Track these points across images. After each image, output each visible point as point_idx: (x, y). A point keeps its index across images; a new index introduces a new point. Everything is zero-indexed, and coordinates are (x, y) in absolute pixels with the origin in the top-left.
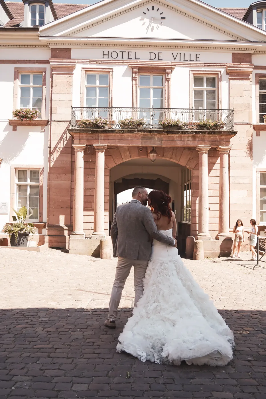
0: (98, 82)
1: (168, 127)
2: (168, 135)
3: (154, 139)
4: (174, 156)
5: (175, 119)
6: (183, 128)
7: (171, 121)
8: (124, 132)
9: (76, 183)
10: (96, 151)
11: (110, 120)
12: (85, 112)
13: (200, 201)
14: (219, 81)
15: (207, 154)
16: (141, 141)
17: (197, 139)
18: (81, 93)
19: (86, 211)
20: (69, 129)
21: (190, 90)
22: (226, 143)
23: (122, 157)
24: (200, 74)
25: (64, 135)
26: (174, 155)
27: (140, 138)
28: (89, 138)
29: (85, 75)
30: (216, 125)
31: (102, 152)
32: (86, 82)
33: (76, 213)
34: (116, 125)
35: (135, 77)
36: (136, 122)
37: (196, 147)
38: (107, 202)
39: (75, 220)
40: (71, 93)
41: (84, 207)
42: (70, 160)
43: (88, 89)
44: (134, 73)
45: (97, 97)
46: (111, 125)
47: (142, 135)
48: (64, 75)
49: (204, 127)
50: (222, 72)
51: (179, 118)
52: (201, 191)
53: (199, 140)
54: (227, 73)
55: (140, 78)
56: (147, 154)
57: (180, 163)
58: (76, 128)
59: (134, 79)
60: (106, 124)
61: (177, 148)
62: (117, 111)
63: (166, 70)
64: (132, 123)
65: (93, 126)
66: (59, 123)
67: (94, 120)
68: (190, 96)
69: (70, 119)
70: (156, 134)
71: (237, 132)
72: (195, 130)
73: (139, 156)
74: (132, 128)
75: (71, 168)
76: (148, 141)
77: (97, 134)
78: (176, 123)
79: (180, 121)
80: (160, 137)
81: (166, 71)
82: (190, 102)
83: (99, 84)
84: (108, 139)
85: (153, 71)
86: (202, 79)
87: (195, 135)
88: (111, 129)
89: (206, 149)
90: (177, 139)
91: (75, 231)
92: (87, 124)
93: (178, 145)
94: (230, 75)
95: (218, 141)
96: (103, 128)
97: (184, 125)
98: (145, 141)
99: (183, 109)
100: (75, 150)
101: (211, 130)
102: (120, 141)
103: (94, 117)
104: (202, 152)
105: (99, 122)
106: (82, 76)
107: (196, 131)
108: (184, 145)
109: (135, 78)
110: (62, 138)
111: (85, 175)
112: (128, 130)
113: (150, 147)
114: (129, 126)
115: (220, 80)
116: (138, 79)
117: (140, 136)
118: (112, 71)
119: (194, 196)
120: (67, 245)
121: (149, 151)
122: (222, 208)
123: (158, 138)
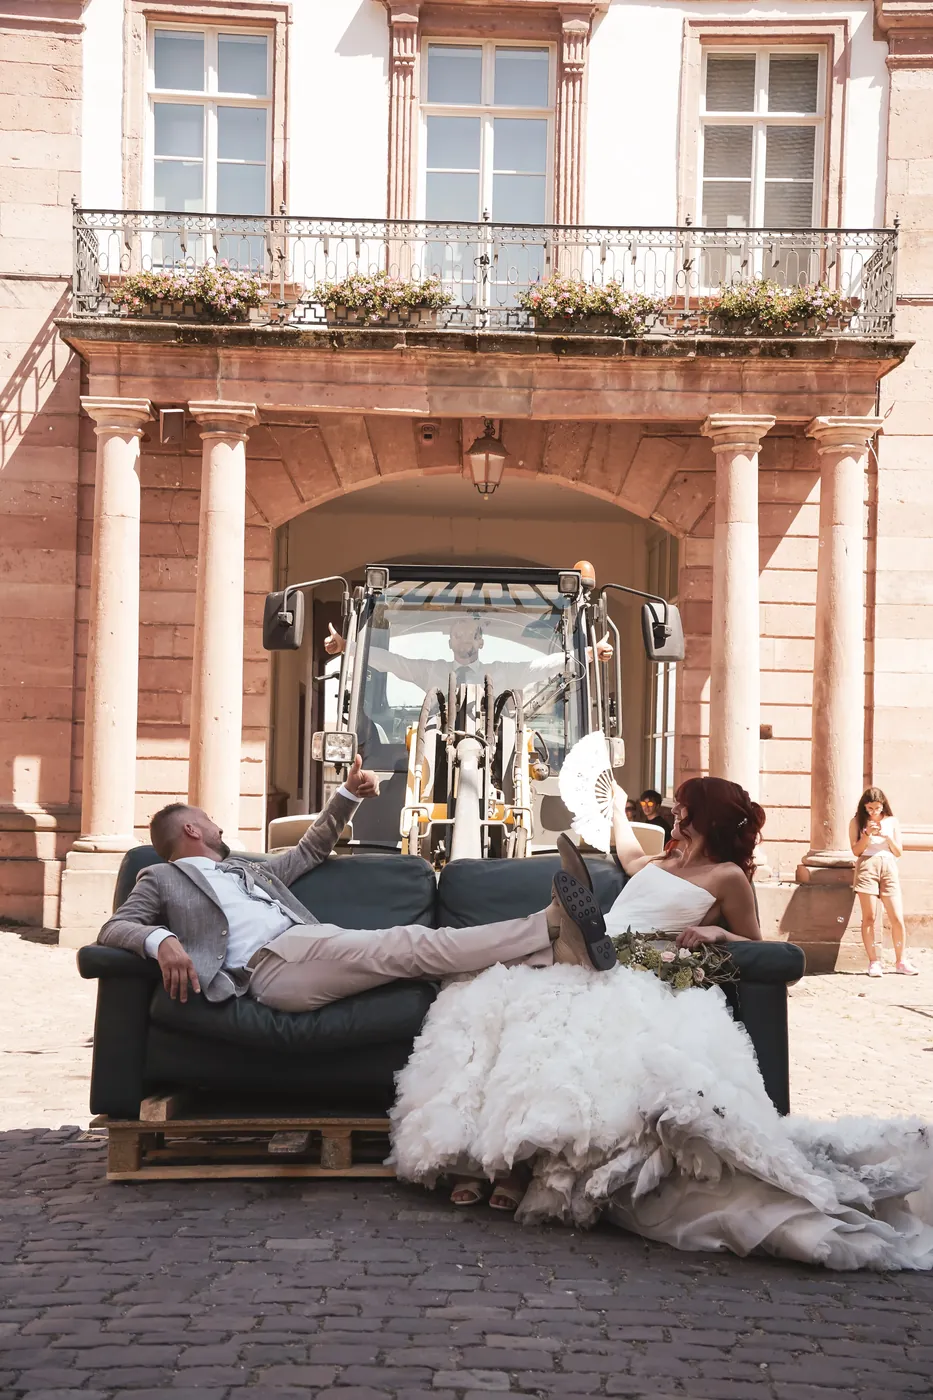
0: (212, 76)
1: (563, 320)
2: (562, 363)
3: (493, 383)
4: (593, 469)
5: (598, 280)
6: (637, 325)
7: (577, 289)
8: (341, 344)
9: (100, 593)
10: (203, 436)
11: (275, 281)
12: (147, 238)
13: (719, 691)
14: (835, 79)
15: (756, 456)
16: (425, 389)
17: (706, 384)
18: (128, 133)
19: (152, 736)
20: (67, 319)
21: (684, 125)
22: (851, 400)
23: (334, 469)
24: (738, 40)
25: (40, 352)
26: (593, 461)
27: (422, 376)
28: (169, 370)
29: (143, 34)
30: (802, 311)
31: (232, 441)
32: (150, 74)
33: (97, 744)
34: (303, 306)
35: (403, 55)
36: (401, 294)
37: (702, 422)
38: (259, 694)
39: (96, 781)
40: (74, 131)
41: (139, 718)
42: (73, 477)
43: (165, 114)
44: (399, 36)
45: (212, 159)
46: (280, 306)
47: (434, 361)
48: (32, 32)
49: (745, 319)
50: (853, 30)
51: (618, 278)
52: (724, 641)
53: (718, 386)
54: (881, 34)
55: (431, 59)
56: (461, 453)
57: (623, 503)
58: (100, 316)
59: (398, 68)
60: (252, 301)
61: (610, 425)
62: (310, 235)
63: (560, 21)
64: (384, 300)
65: (189, 312)
66: (13, 288)
67: (193, 280)
68: (683, 157)
69: (68, 270)
70: (504, 355)
71: (911, 345)
72: (697, 338)
73: (420, 467)
74: (382, 323)
75: (80, 520)
76: (464, 394)
77: (207, 352)
78: (603, 301)
79: (621, 290)
80: (520, 371)
81: (564, 25)
82: (683, 193)
83: (221, 89)
84: (263, 380)
85: (494, 27)
86: (746, 65)
87: (694, 361)
88: (277, 329)
89: (750, 430)
90: (606, 385)
91: (89, 831)
92: (155, 296)
93: (610, 410)
94: (893, 43)
95: (810, 392)
96: (238, 322)
97: (639, 314)
98: (449, 388)
99: (641, 229)
100: (97, 431)
101: (779, 336)
102: (322, 389)
103: (190, 263)
104: (731, 446)
105: (219, 292)
106: (130, 38)
107: (700, 343)
108: (640, 410)
109: (404, 59)
110: (31, 368)
111: (149, 553)
112: (364, 336)
113: (474, 420)
114: (368, 312)
115: (843, 71)
116: (416, 65)
117: (420, 364)
118: (287, 23)
119: (690, 665)
120: (50, 904)
121: (469, 440)
122: (827, 724)
123: (509, 376)
